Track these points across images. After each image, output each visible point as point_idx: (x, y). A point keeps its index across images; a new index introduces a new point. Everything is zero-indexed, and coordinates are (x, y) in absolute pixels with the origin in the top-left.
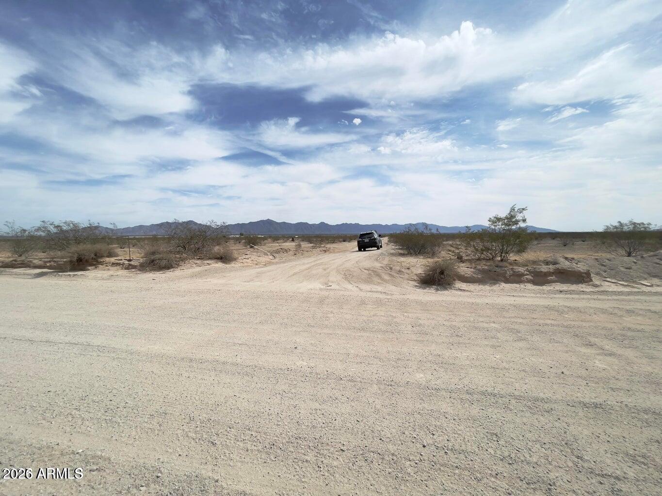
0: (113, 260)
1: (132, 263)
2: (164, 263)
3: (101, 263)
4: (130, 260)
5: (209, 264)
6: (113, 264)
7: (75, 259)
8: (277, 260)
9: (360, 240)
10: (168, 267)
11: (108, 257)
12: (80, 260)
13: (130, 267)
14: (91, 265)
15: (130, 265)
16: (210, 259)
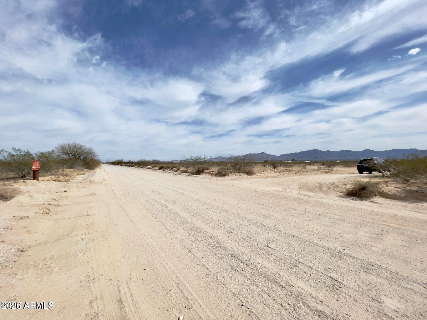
0: (208, 171)
1: (213, 173)
2: (223, 173)
3: (204, 172)
4: (213, 172)
5: (241, 175)
6: (208, 173)
7: (197, 170)
8: (280, 176)
9: (359, 164)
10: (224, 175)
11: (207, 170)
12: (199, 171)
13: (212, 175)
14: (202, 173)
15: (212, 173)
16: (243, 173)
